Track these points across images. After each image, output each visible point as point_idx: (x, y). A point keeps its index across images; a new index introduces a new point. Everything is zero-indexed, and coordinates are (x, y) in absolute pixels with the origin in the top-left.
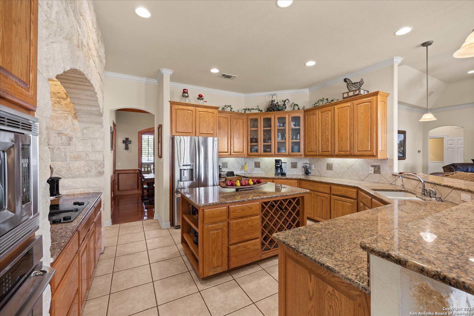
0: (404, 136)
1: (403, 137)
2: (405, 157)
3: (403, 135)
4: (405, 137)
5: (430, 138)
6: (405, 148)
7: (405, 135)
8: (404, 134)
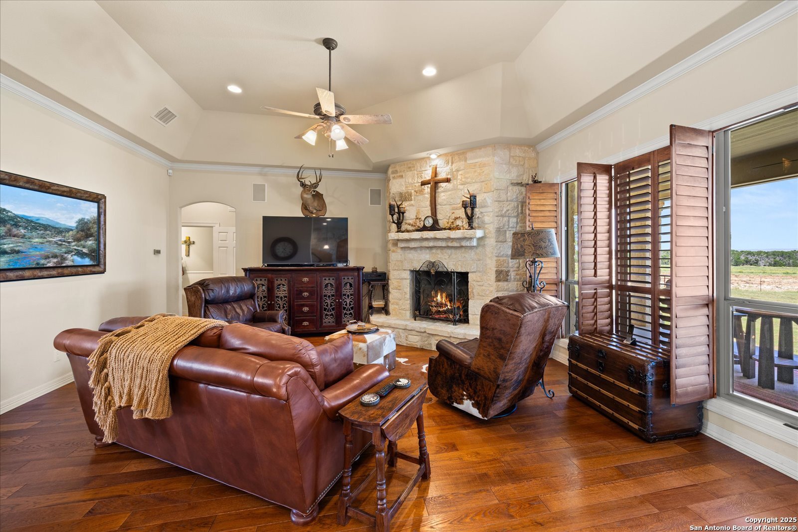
0: (99, 208)
1: (96, 210)
2: (102, 267)
3: (96, 204)
4: (102, 210)
5: (183, 226)
6: (102, 241)
7: (102, 205)
8: (98, 202)
